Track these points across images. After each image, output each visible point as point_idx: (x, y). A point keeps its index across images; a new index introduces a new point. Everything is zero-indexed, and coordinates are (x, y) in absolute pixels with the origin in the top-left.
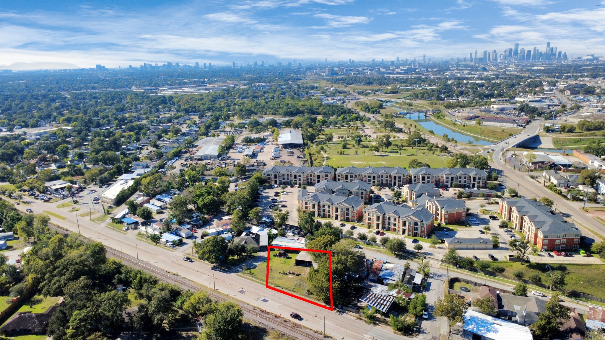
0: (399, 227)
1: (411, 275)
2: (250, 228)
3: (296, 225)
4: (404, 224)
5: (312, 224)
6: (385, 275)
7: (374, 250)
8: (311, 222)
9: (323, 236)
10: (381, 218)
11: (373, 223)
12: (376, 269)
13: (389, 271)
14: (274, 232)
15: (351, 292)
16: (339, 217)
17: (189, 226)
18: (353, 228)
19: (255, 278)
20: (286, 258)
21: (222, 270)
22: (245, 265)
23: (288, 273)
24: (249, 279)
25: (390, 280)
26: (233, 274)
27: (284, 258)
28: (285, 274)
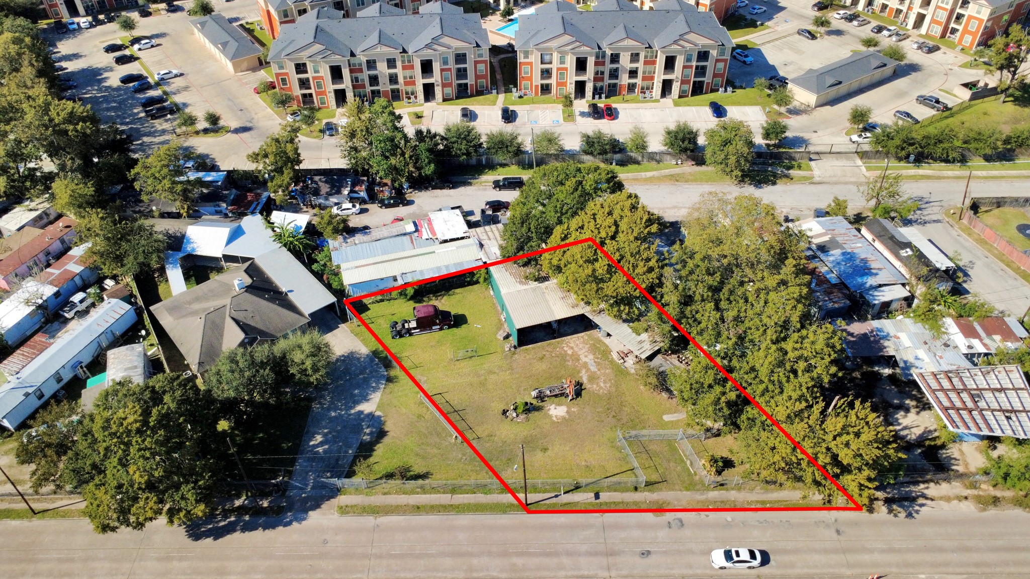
0: (649, 78)
1: (905, 245)
6: (851, 275)
10: (589, 62)
11: (562, 84)
13: (836, 253)
16: (438, 91)
18: (508, 116)
19: (434, 490)
20: (450, 327)
21: (247, 518)
22: (325, 435)
23: (534, 402)
24: (418, 509)
25: (882, 289)
26: (318, 511)
27: (441, 329)
28: (529, 409)
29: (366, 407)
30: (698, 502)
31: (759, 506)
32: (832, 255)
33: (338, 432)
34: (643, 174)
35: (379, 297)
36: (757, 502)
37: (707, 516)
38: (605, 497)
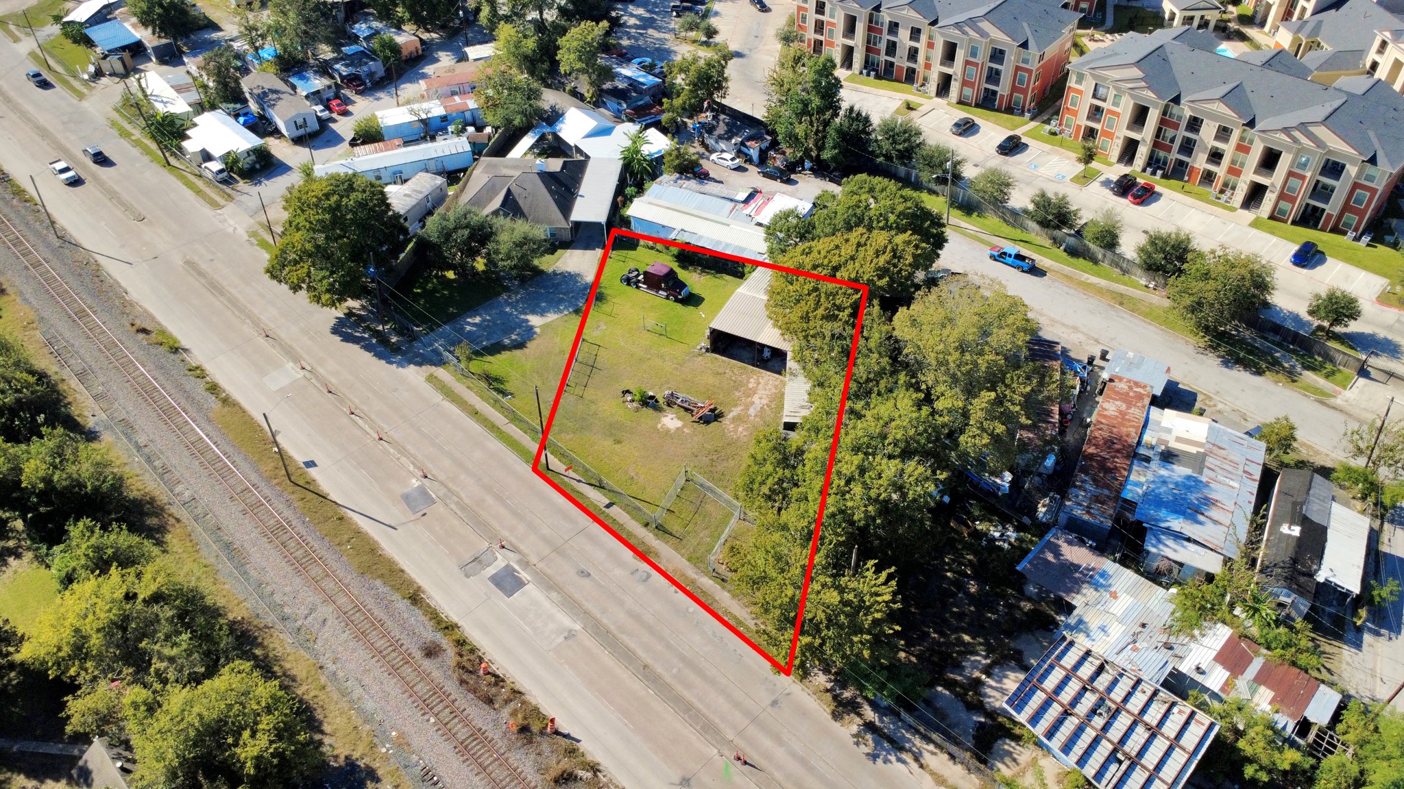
0: (1234, 171)
1: (1305, 521)
2: (554, 117)
3: (760, 114)
4: (1270, 160)
5: (826, 124)
6: (1159, 502)
7: (1100, 291)
8: (821, 111)
9: (856, 235)
10: (1153, 118)
11: (1110, 135)
12: (1109, 443)
13: (1180, 471)
14: (657, 143)
15: (961, 586)
16: (955, 87)
17: (318, 83)
18: (1011, 147)
19: (503, 409)
20: (677, 300)
21: (374, 341)
22: (484, 320)
23: (661, 401)
24: (475, 414)
25: (1186, 543)
26: (417, 368)
27: (667, 298)
28: (648, 402)
29: (535, 320)
30: (683, 575)
31: (732, 622)
32: (1172, 470)
33: (495, 324)
34: (1086, 275)
35: (651, 243)
36: (735, 618)
37: (676, 592)
38: (615, 511)
